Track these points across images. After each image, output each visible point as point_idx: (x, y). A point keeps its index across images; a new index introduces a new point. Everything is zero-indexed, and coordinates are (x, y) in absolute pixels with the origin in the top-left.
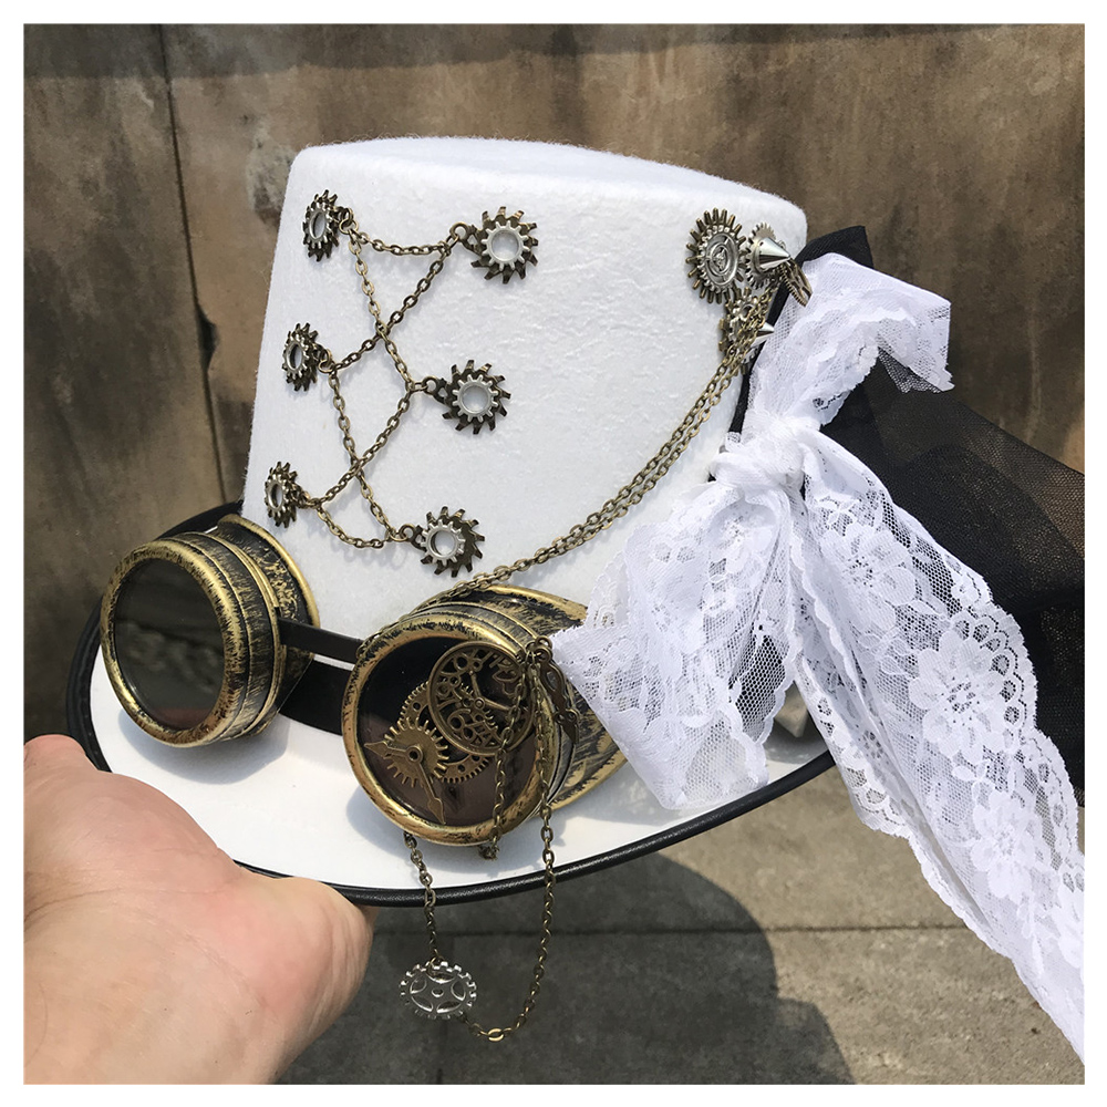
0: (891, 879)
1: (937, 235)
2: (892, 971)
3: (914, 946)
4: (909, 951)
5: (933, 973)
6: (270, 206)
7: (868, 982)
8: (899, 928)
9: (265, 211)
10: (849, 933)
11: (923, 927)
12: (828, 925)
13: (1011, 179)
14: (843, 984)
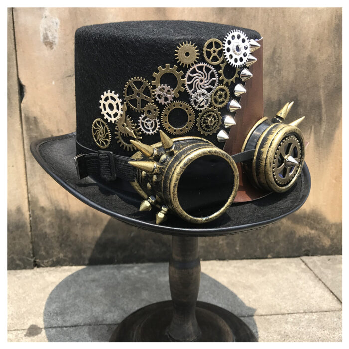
0: (289, 297)
1: (288, 58)
2: (298, 328)
3: (304, 319)
4: (302, 321)
5: (314, 329)
6: (49, 40)
7: (289, 333)
8: (296, 313)
9: (47, 42)
10: (277, 316)
11: (305, 312)
12: (268, 314)
13: (312, 39)
14: (279, 334)
